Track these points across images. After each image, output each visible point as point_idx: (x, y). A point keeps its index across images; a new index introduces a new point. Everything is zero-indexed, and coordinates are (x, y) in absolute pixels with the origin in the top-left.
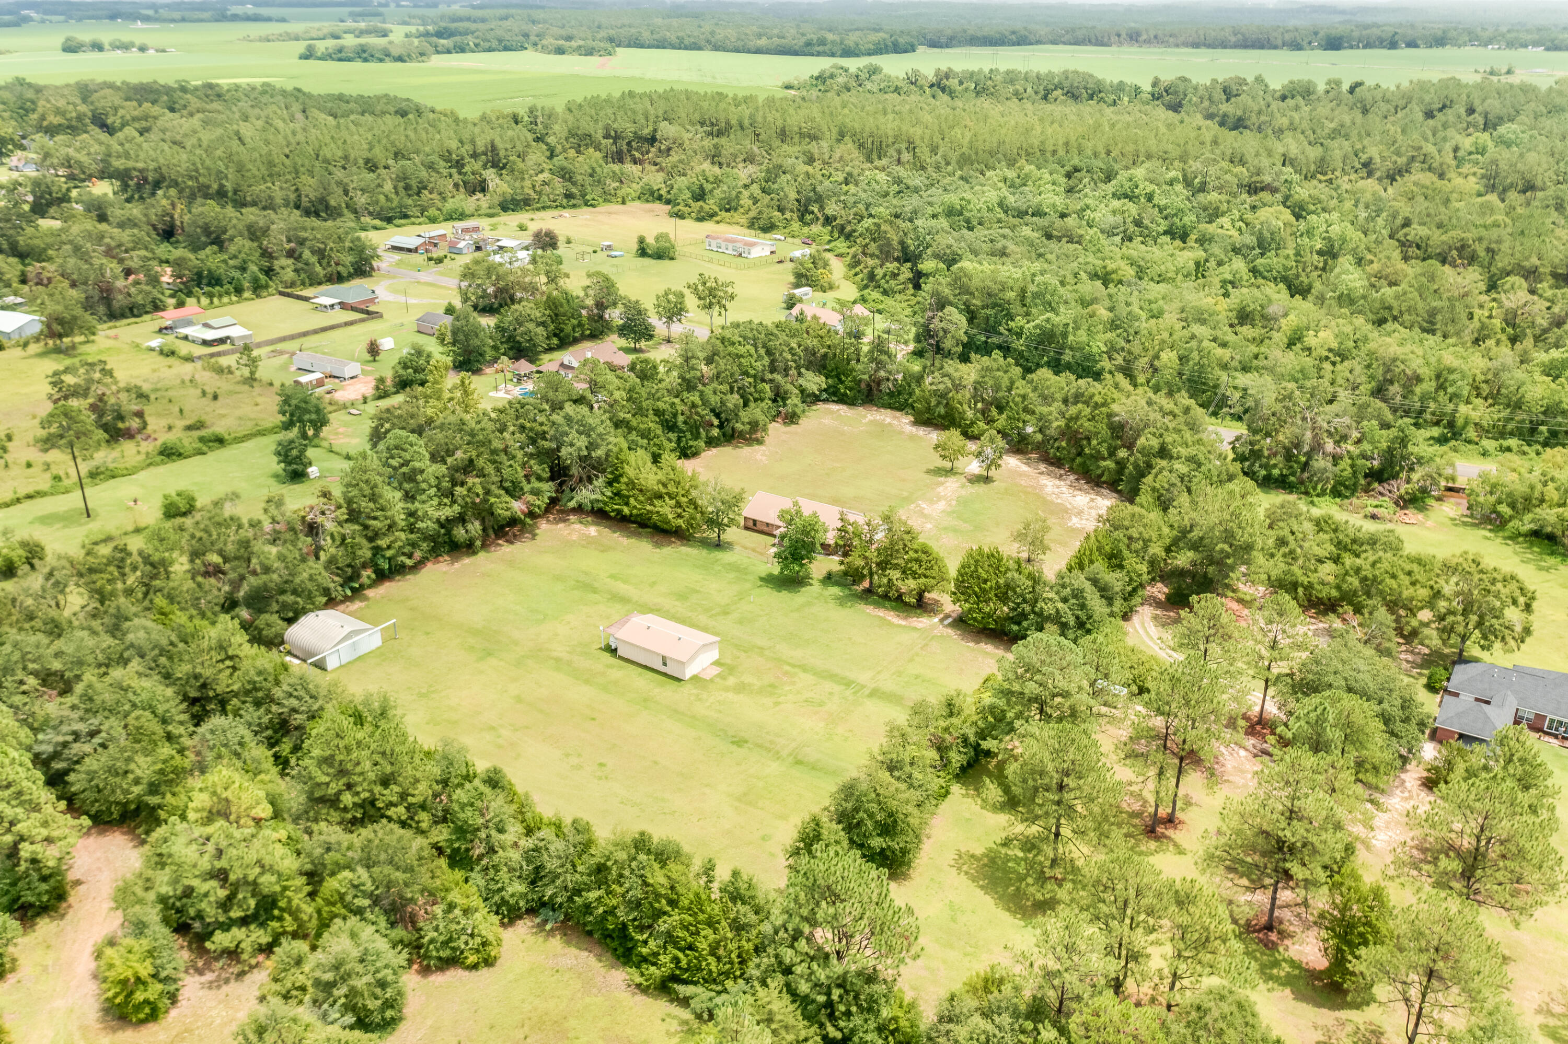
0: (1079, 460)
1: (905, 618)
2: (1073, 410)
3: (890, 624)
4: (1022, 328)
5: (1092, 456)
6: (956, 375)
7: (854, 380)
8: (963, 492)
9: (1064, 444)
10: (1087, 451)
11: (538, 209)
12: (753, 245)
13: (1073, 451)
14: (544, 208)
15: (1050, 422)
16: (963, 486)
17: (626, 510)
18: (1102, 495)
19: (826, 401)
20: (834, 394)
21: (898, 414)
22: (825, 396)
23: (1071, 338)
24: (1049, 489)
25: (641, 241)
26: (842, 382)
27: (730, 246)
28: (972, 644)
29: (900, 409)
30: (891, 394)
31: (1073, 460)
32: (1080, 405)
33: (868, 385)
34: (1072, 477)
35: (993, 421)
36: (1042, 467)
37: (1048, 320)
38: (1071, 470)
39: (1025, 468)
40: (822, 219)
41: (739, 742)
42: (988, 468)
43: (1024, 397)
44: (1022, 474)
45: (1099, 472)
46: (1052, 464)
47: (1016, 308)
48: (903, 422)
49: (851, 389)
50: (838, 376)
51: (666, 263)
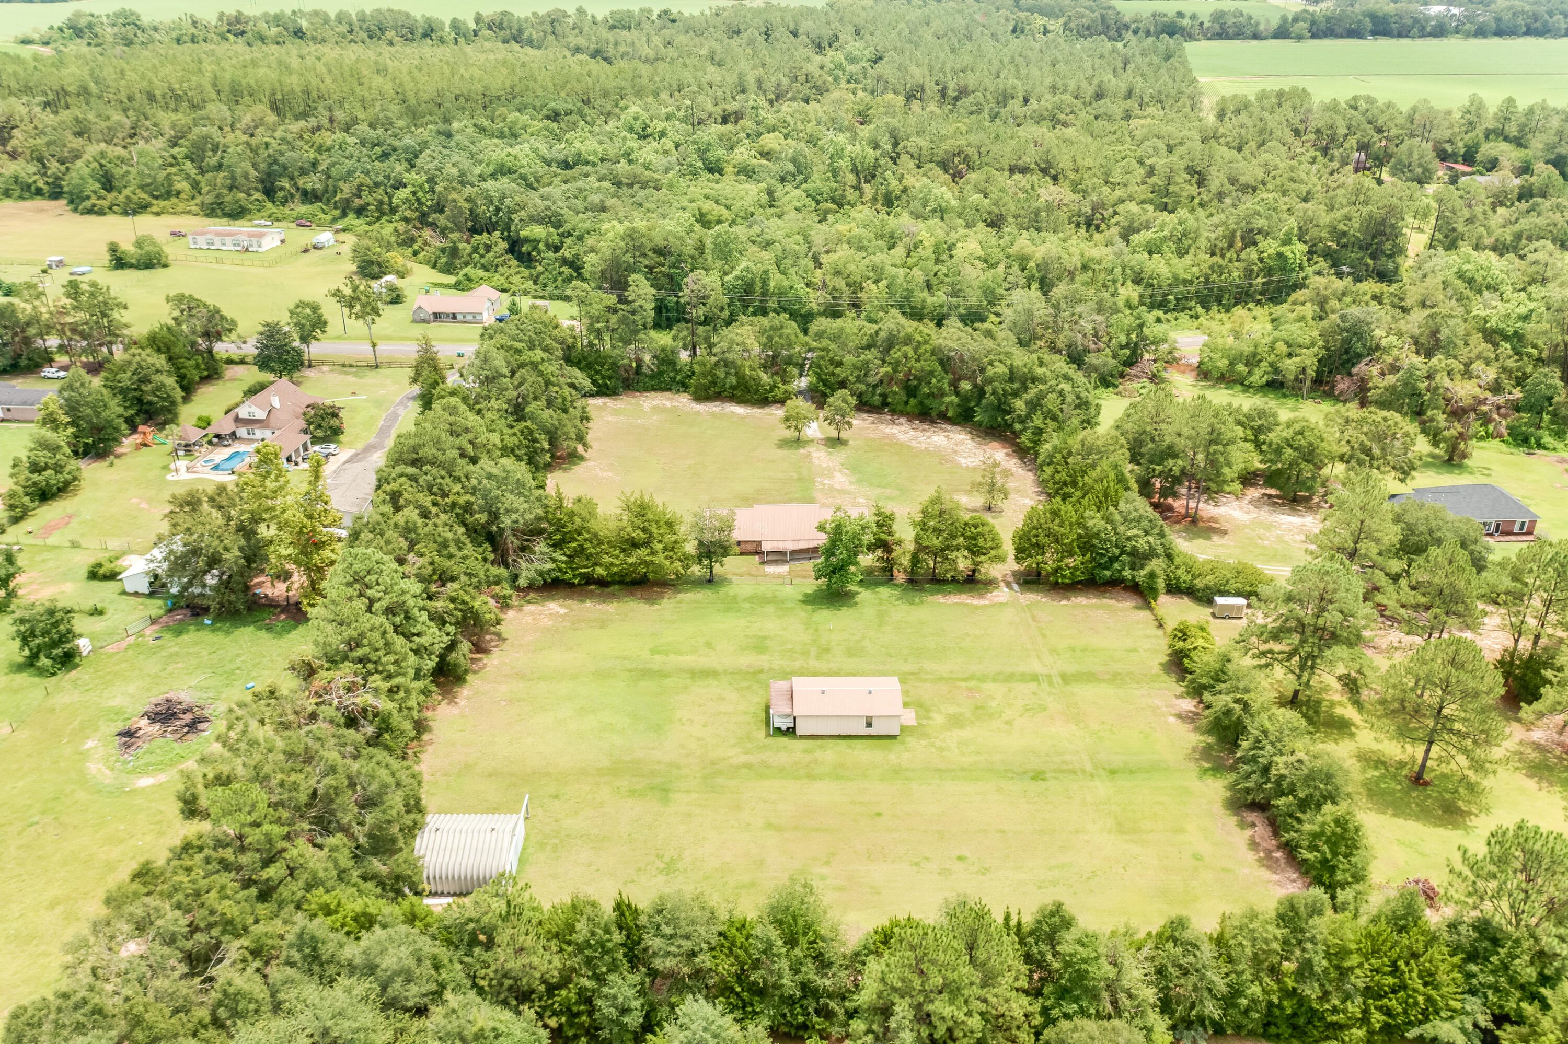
1: (981, 596)
3: (977, 607)
8: (838, 459)
12: (262, 235)
16: (830, 453)
17: (600, 571)
25: (113, 249)
27: (228, 241)
28: (1064, 602)
40: (298, 196)
41: (1038, 776)
48: (683, 401)
51: (160, 271)
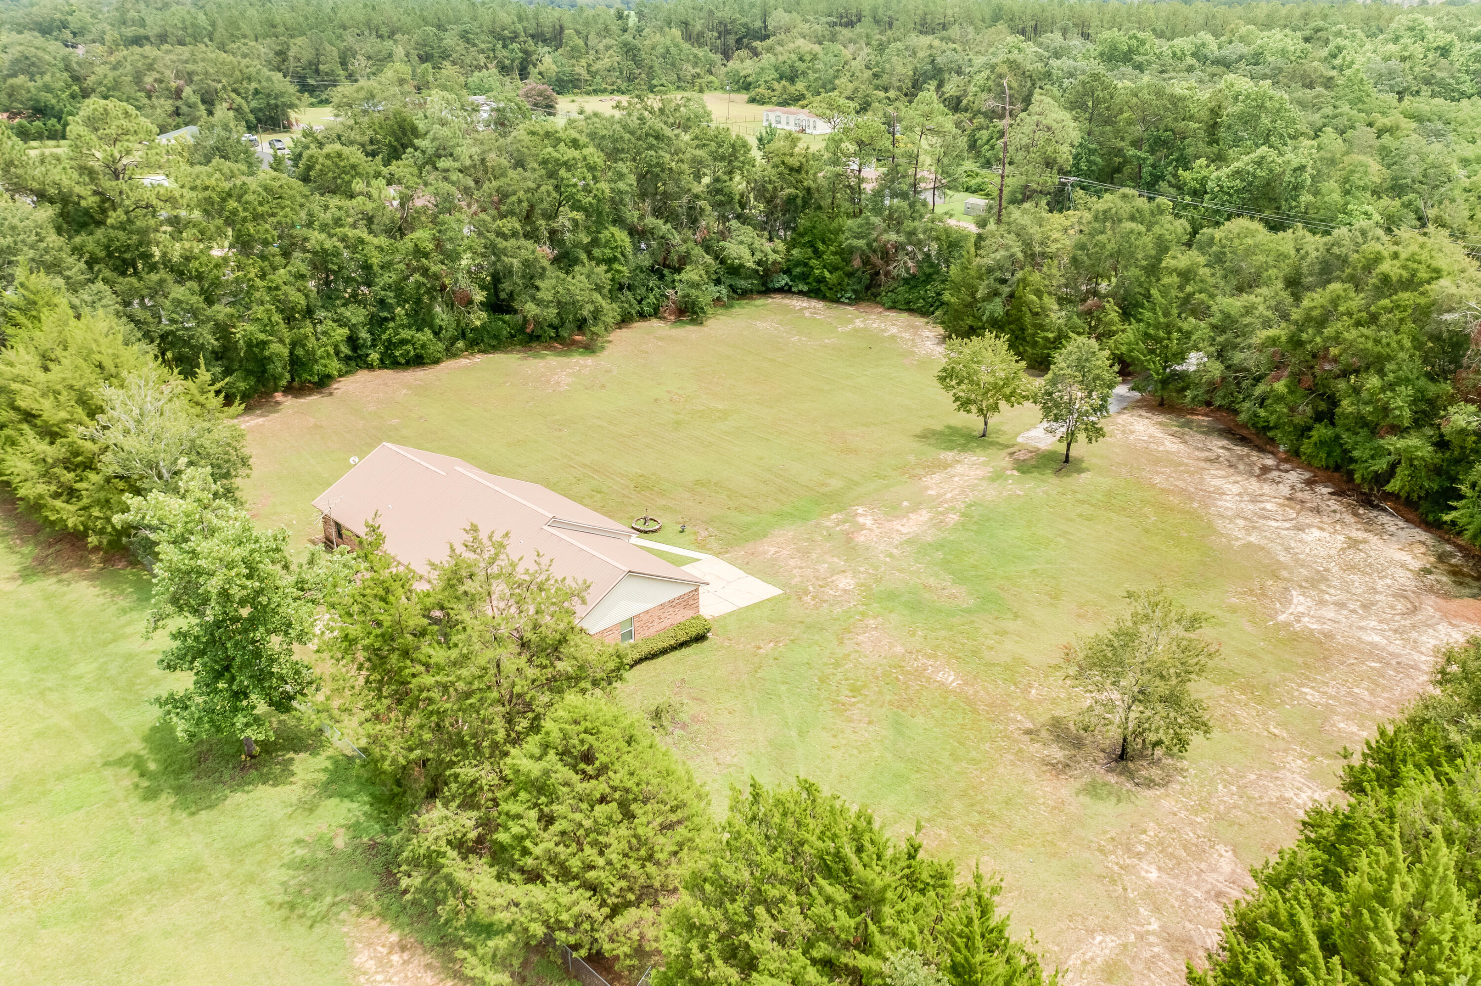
0: (1321, 431)
2: (1315, 300)
4: (1203, 182)
5: (1361, 422)
6: (1035, 231)
7: (840, 252)
8: (991, 493)
9: (1280, 386)
10: (1347, 406)
11: (588, 93)
13: (1305, 410)
14: (595, 92)
15: (1245, 332)
16: (997, 477)
18: (1382, 531)
19: (785, 291)
20: (804, 277)
21: (919, 321)
22: (783, 280)
23: (1305, 198)
24: (1228, 504)
26: (817, 254)
27: (792, 118)
29: (924, 313)
30: (911, 282)
31: (1304, 431)
32: (1335, 287)
33: (866, 262)
34: (1294, 477)
35: (1110, 334)
36: (1218, 446)
37: (1259, 163)
38: (1294, 456)
39: (1171, 445)
42: (1070, 439)
43: (1186, 276)
44: (1158, 460)
45: (1381, 465)
46: (1243, 440)
47: (1197, 145)
49: (833, 269)
50: (812, 244)
